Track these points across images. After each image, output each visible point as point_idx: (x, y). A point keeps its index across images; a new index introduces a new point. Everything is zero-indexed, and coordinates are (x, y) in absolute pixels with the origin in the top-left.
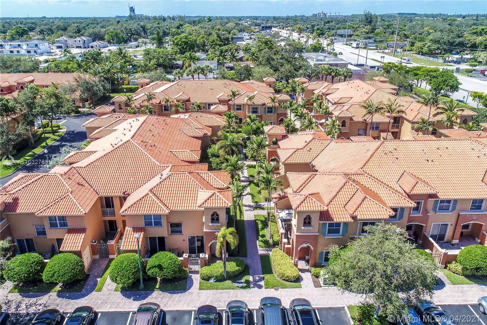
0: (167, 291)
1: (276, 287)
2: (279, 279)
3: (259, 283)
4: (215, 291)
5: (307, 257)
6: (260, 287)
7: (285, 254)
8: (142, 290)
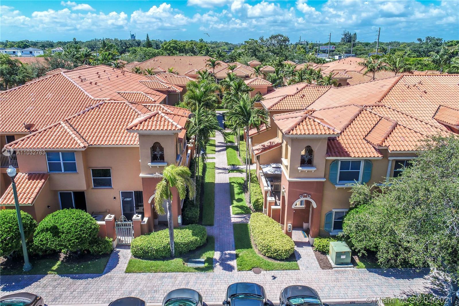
0: (68, 275)
1: (255, 268)
2: (262, 256)
3: (229, 262)
4: (151, 275)
5: (305, 225)
6: (230, 268)
7: (271, 219)
8: (25, 273)
